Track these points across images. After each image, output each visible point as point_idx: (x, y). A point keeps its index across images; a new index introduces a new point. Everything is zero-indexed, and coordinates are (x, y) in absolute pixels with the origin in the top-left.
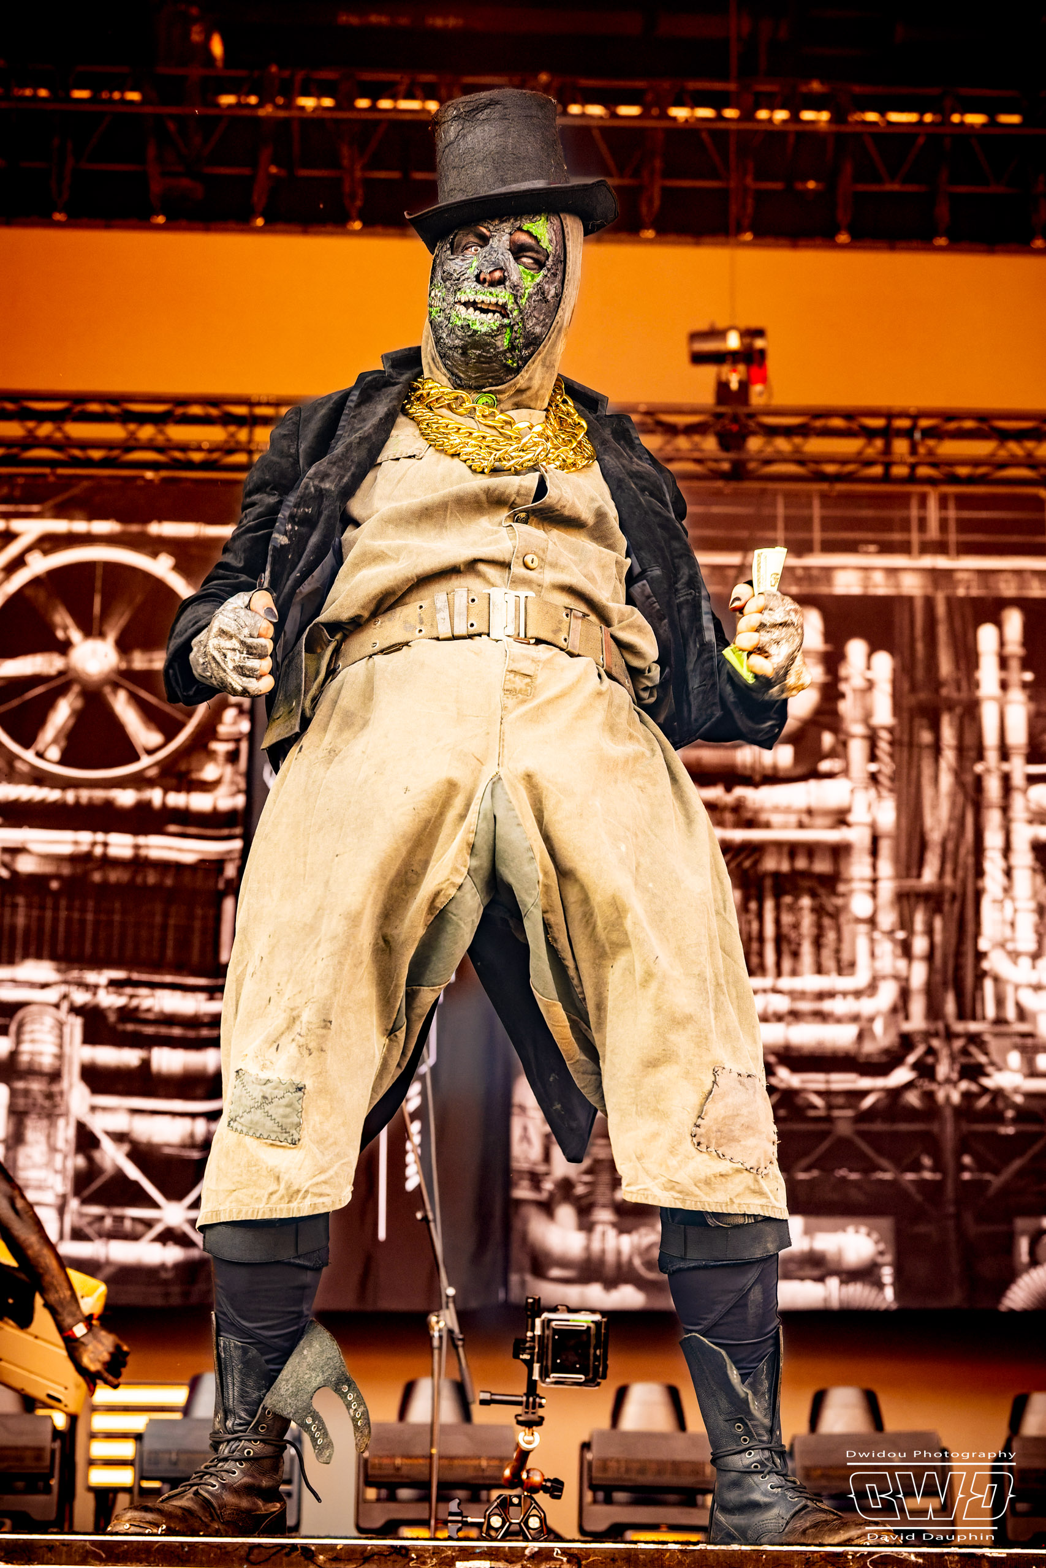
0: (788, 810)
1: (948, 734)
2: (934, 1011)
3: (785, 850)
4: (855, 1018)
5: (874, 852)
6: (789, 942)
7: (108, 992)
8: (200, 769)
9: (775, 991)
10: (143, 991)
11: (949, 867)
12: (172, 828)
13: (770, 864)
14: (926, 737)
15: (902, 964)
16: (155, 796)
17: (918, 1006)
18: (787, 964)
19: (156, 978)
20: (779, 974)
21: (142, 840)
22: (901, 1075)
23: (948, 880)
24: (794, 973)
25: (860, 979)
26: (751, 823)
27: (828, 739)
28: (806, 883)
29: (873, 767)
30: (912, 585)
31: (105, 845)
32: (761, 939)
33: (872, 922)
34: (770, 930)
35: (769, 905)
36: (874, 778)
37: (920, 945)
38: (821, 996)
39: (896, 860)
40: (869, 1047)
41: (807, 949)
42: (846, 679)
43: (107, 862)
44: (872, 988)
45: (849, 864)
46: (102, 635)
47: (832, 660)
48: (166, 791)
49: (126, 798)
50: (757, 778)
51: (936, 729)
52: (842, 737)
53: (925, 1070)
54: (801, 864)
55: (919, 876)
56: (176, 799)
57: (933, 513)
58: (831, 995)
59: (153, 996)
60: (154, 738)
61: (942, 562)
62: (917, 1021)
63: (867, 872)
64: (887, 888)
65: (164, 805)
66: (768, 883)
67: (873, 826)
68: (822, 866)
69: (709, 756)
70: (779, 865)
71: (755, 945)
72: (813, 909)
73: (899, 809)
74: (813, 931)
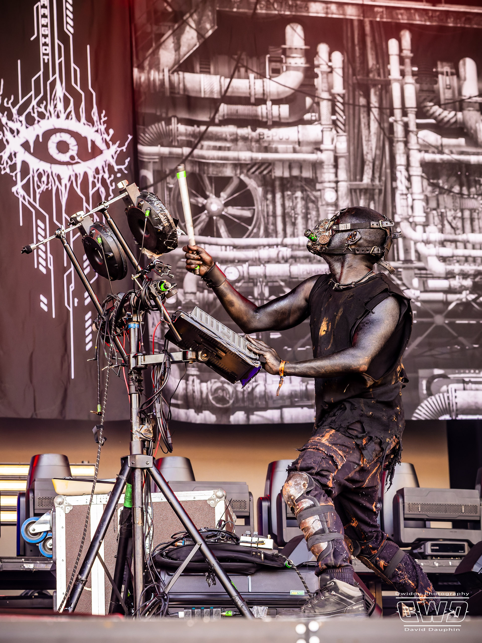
0: (287, 141)
1: (374, 100)
3: (287, 165)
5: (336, 166)
6: (291, 217)
9: (283, 245)
11: (377, 175)
13: (278, 173)
14: (362, 101)
18: (289, 230)
20: (285, 236)
23: (377, 182)
24: (293, 235)
26: (266, 150)
27: (309, 101)
28: (299, 184)
29: (334, 117)
30: (352, 13)
32: (274, 216)
33: (336, 205)
34: (279, 211)
35: (278, 196)
36: (334, 123)
39: (348, 171)
41: (300, 221)
42: (318, 66)
45: (322, 173)
47: (310, 54)
50: (270, 123)
51: (367, 97)
52: (316, 99)
54: (295, 172)
55: (361, 180)
63: (332, 177)
64: (343, 187)
66: (277, 183)
67: (335, 151)
68: (307, 174)
69: (242, 109)
70: (283, 173)
71: (271, 219)
72: (303, 198)
73: (349, 141)
74: (304, 211)
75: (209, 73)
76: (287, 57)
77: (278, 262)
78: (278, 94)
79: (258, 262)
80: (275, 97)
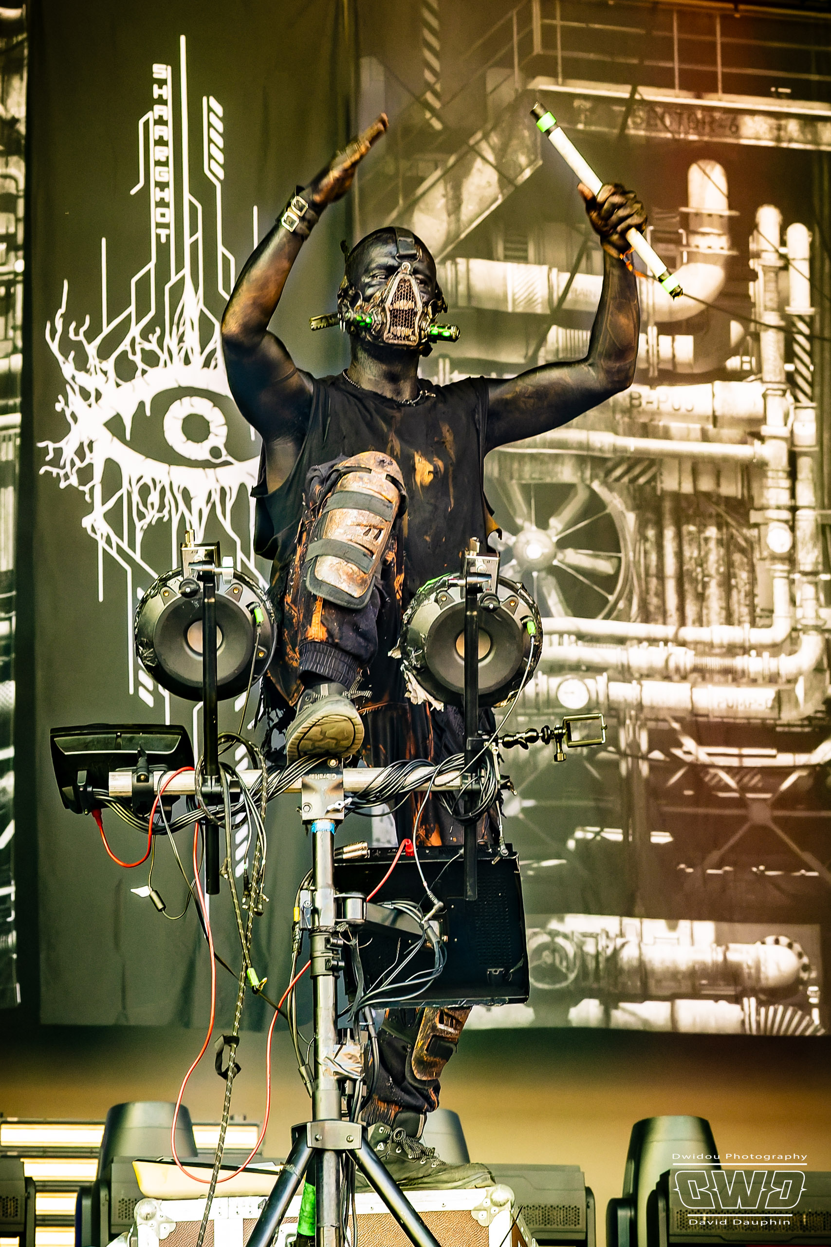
0: (688, 416)
3: (687, 466)
4: (772, 679)
5: (793, 473)
6: (694, 581)
9: (678, 642)
13: (670, 483)
18: (691, 609)
20: (682, 622)
22: (827, 750)
24: (700, 621)
25: (778, 630)
26: (646, 431)
27: (736, 329)
28: (713, 510)
29: (790, 367)
32: (661, 577)
33: (790, 559)
34: (670, 565)
35: (669, 533)
36: (790, 380)
38: (732, 650)
39: (819, 485)
40: (788, 715)
42: (757, 255)
44: (792, 642)
45: (762, 488)
47: (741, 229)
52: (752, 326)
54: (706, 484)
58: (745, 650)
63: (784, 498)
64: (808, 519)
66: (667, 505)
67: (791, 440)
68: (731, 489)
70: (680, 484)
71: (654, 582)
72: (720, 542)
73: (820, 420)
74: (722, 569)
75: (524, 259)
76: (691, 232)
77: (667, 678)
78: (673, 313)
79: (625, 673)
80: (665, 319)
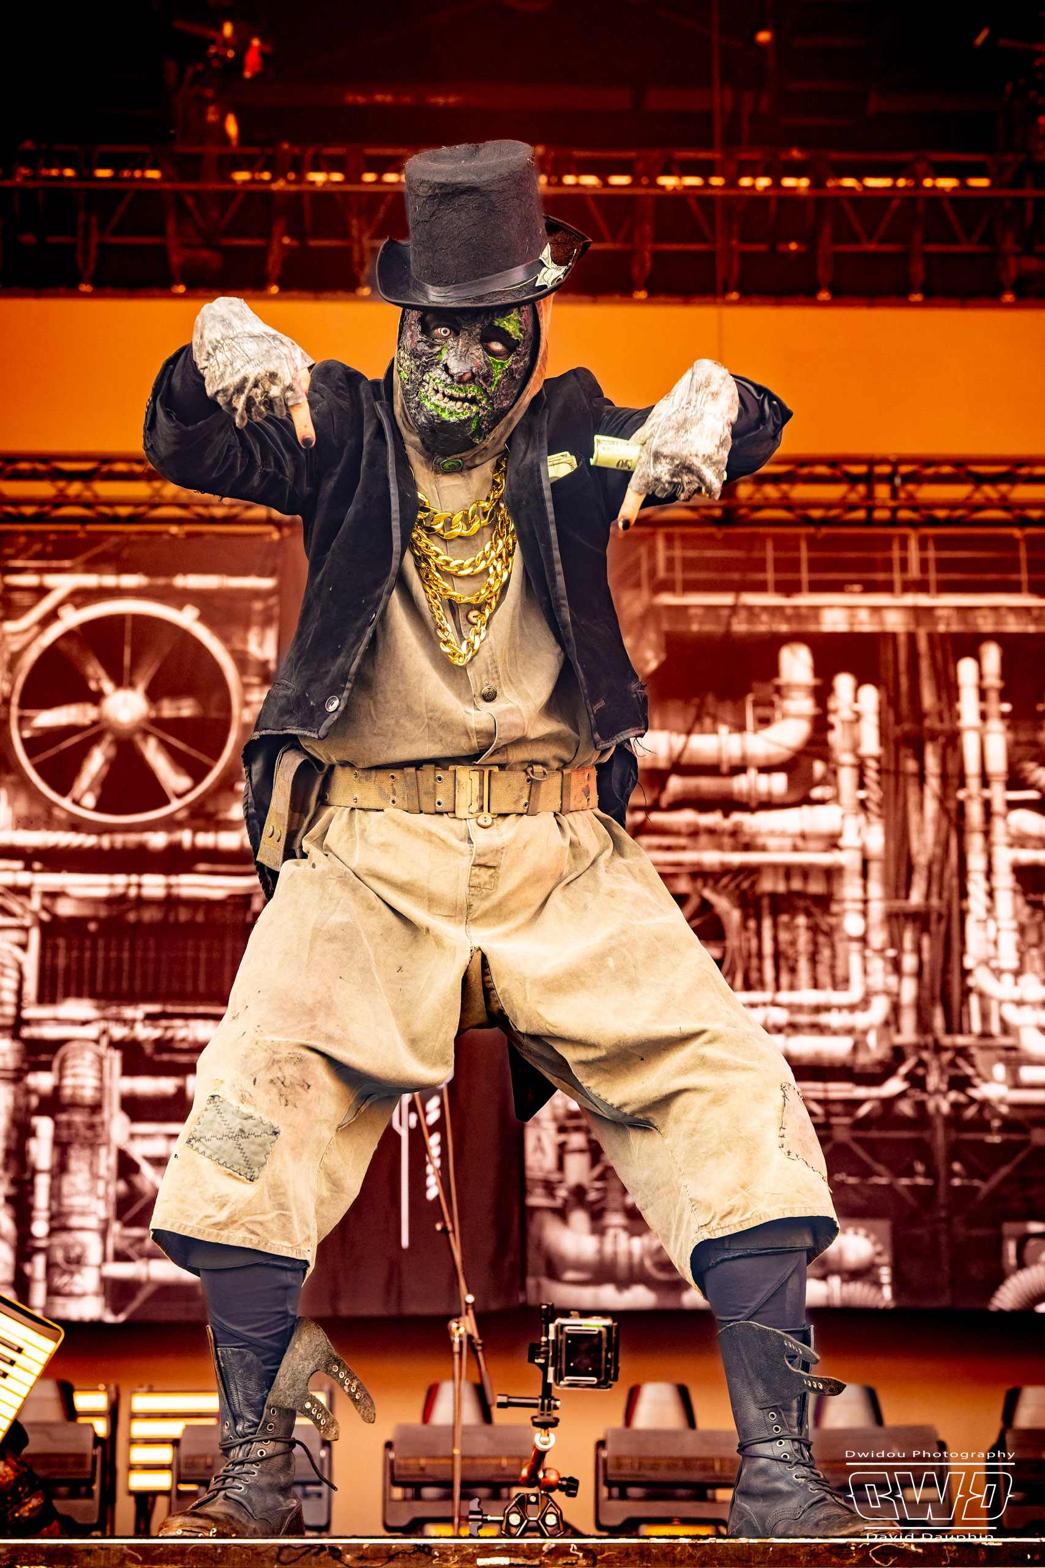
0: (783, 834)
1: (932, 763)
2: (923, 1026)
3: (781, 872)
4: (850, 1031)
5: (865, 874)
6: (787, 958)
7: (145, 1026)
8: (227, 810)
9: (775, 1004)
10: (178, 1023)
11: (935, 889)
12: (202, 867)
13: (767, 885)
14: (911, 766)
15: (892, 980)
16: (186, 837)
17: (908, 1020)
18: (785, 979)
19: (189, 1009)
20: (778, 988)
21: (173, 880)
22: (894, 1086)
23: (935, 901)
24: (792, 987)
25: (854, 994)
26: (747, 847)
27: (819, 768)
28: (801, 903)
29: (862, 794)
30: (895, 622)
31: (139, 886)
32: (760, 955)
33: (864, 940)
34: (768, 947)
35: (767, 923)
36: (863, 804)
37: (909, 962)
38: (818, 1009)
39: (886, 883)
40: (863, 1059)
41: (803, 965)
42: (835, 712)
43: (141, 902)
44: (865, 1004)
45: (842, 886)
46: (132, 685)
47: (822, 693)
48: (195, 831)
49: (158, 840)
50: (753, 804)
51: (920, 759)
52: (832, 766)
53: (916, 1081)
54: (797, 885)
55: (907, 897)
56: (205, 839)
57: (914, 554)
58: (827, 1008)
59: (187, 1026)
60: (184, 782)
61: (923, 600)
62: (908, 1035)
63: (858, 893)
64: (877, 909)
65: (193, 844)
66: (766, 902)
67: (863, 849)
68: (816, 887)
69: (707, 784)
70: (776, 886)
71: (754, 962)
72: (808, 928)
73: (887, 834)
74: (810, 948)
76: (783, 698)
78: (768, 757)
80: (762, 762)
